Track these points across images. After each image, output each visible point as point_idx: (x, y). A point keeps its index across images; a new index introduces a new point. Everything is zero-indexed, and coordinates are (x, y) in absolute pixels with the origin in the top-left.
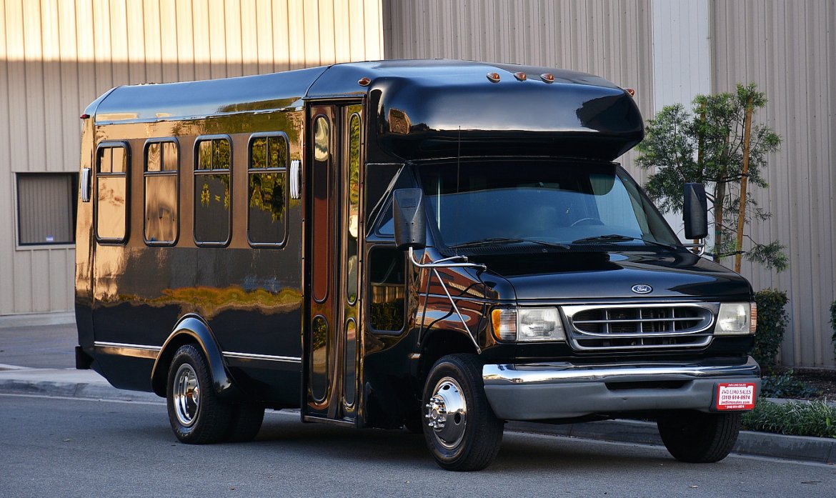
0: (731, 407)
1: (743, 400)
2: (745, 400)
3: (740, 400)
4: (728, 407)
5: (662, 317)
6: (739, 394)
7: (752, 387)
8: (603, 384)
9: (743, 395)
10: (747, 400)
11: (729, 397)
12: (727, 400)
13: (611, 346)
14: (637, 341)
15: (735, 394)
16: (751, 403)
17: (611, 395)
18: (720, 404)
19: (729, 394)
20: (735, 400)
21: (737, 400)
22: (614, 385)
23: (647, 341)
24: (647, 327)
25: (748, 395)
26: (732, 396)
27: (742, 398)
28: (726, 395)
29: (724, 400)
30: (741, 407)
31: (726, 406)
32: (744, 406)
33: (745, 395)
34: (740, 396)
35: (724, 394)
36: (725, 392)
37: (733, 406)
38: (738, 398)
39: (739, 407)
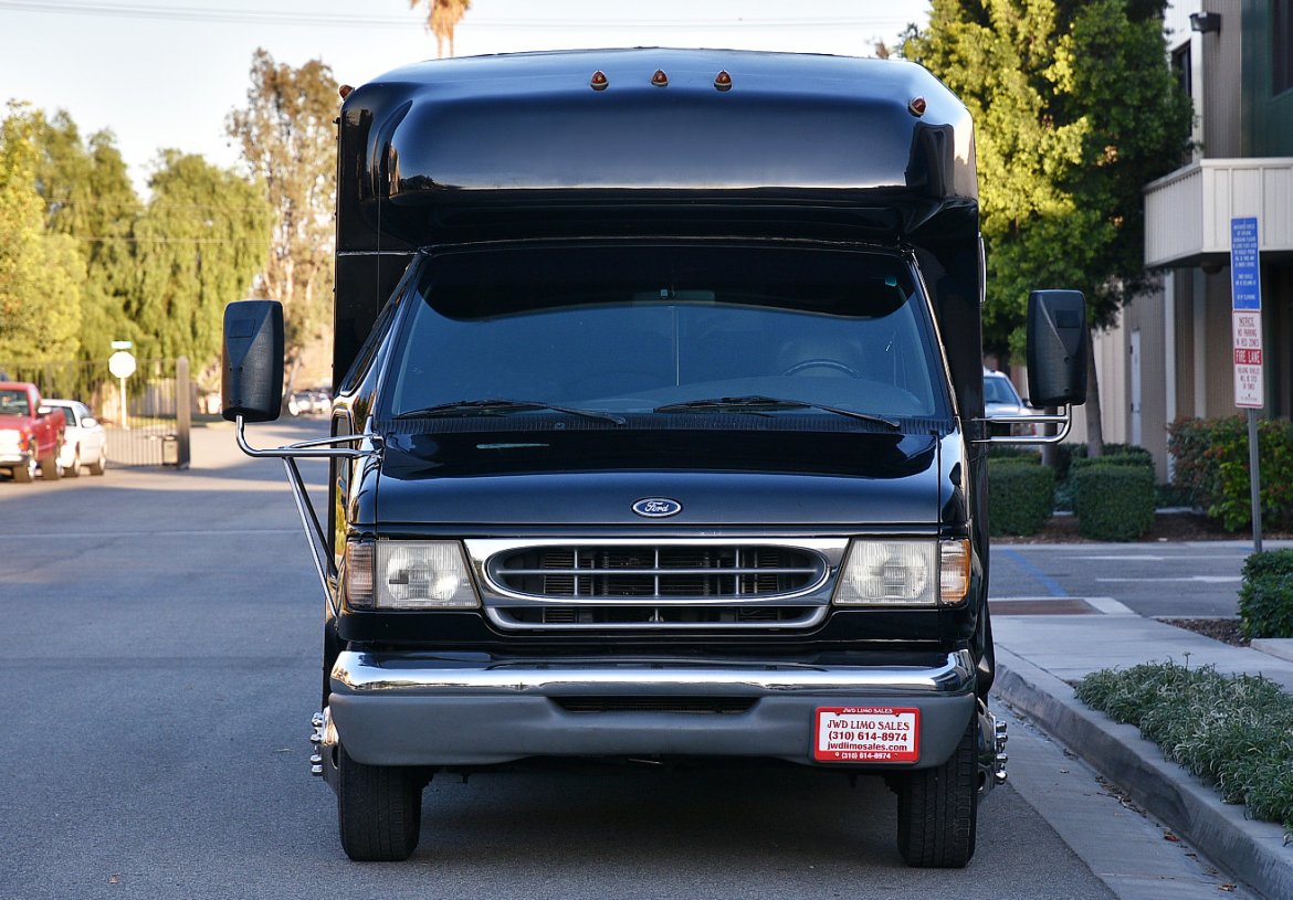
0: (854, 756)
1: (887, 744)
2: (894, 743)
3: (879, 742)
4: (845, 756)
5: (713, 566)
6: (876, 730)
7: (913, 715)
8: (542, 699)
9: (888, 732)
10: (901, 743)
11: (850, 736)
12: (844, 740)
14: (643, 613)
15: (864, 730)
16: (911, 748)
17: (558, 721)
18: (823, 747)
19: (849, 729)
20: (865, 742)
21: (871, 742)
22: (570, 701)
23: (669, 613)
24: (671, 586)
25: (902, 732)
26: (856, 732)
27: (885, 737)
28: (839, 730)
29: (834, 742)
30: (880, 756)
31: (841, 753)
32: (889, 756)
33: (894, 732)
34: (880, 733)
35: (833, 729)
36: (837, 725)
37: (858, 753)
38: (874, 737)
39: (876, 756)
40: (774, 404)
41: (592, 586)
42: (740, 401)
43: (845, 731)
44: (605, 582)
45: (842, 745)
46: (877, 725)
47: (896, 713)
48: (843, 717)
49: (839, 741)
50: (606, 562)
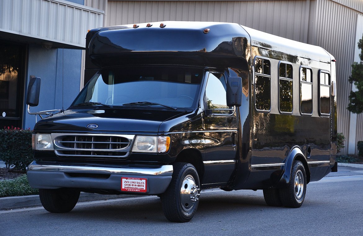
0: (131, 190)
1: (139, 187)
2: (141, 187)
3: (137, 187)
4: (128, 190)
6: (136, 184)
7: (145, 180)
8: (63, 173)
9: (139, 184)
10: (142, 187)
11: (130, 185)
12: (128, 186)
13: (81, 155)
15: (133, 184)
16: (145, 189)
18: (123, 187)
19: (129, 183)
20: (133, 187)
21: (135, 187)
25: (143, 185)
26: (131, 184)
27: (138, 186)
28: (127, 183)
29: (126, 186)
30: (137, 190)
31: (127, 189)
32: (139, 191)
33: (140, 184)
34: (137, 185)
35: (125, 183)
36: (126, 182)
37: (132, 189)
38: (136, 185)
39: (136, 190)
40: (150, 104)
41: (82, 146)
42: (142, 103)
43: (128, 184)
44: (86, 145)
45: (128, 187)
46: (136, 183)
47: (141, 179)
48: (128, 180)
49: (127, 186)
50: (86, 140)
